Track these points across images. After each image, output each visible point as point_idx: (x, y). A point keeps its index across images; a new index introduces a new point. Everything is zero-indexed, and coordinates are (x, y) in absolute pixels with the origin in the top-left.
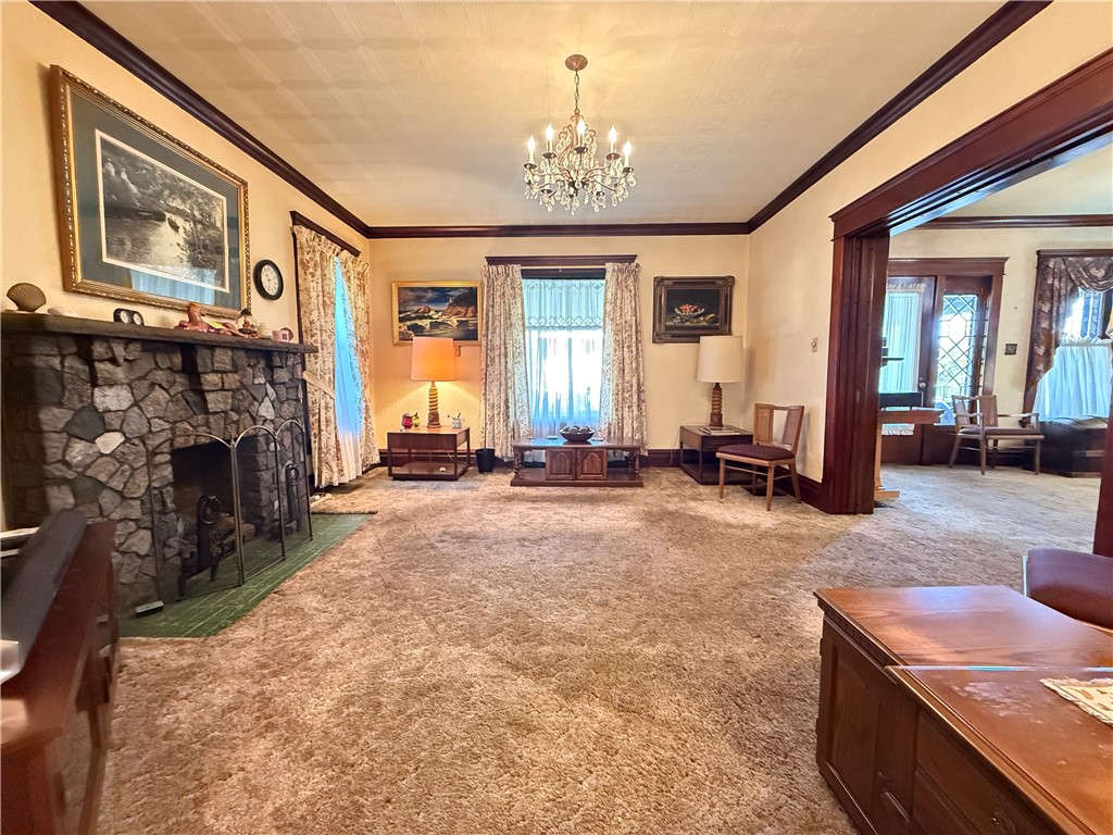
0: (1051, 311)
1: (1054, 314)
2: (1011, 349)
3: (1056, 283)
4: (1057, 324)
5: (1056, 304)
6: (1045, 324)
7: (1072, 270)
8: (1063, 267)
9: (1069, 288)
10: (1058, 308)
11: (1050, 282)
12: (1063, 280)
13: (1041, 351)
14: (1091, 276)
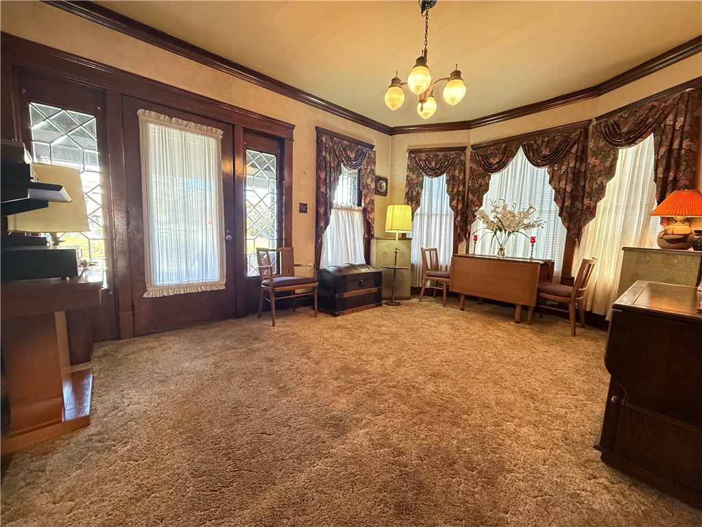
0: (326, 178)
1: (328, 181)
2: (303, 208)
3: (328, 156)
4: (330, 190)
5: (328, 174)
6: (323, 190)
7: (337, 148)
8: (331, 144)
9: (336, 163)
10: (330, 177)
11: (324, 154)
12: (332, 154)
13: (322, 211)
14: (347, 155)
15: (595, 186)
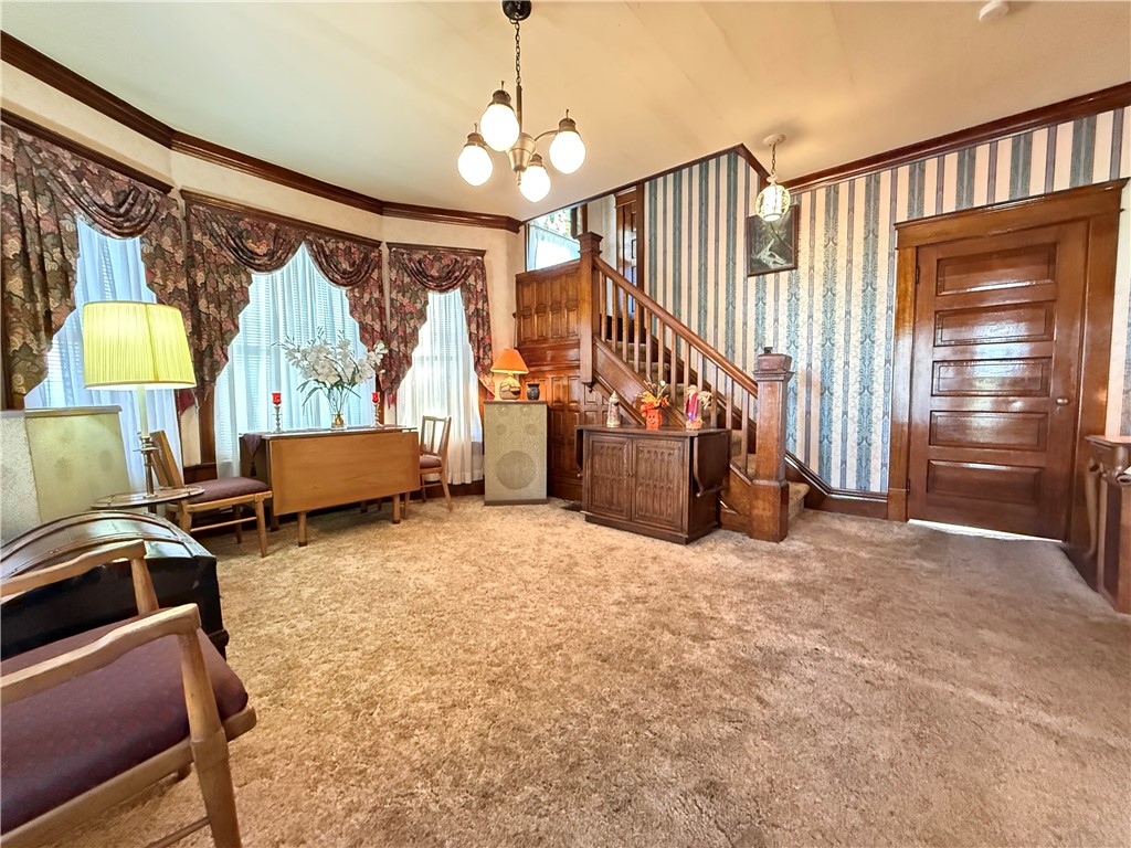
15: (409, 331)
